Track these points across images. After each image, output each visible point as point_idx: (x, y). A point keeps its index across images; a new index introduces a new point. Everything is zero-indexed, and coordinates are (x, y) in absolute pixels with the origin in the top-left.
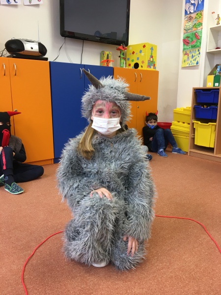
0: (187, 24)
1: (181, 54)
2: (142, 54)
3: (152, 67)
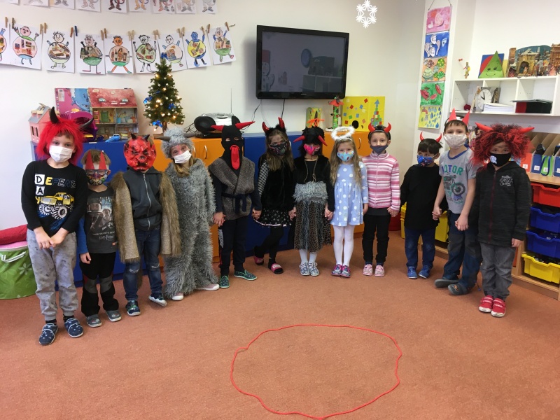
0: (426, 71)
1: (418, 109)
2: (364, 110)
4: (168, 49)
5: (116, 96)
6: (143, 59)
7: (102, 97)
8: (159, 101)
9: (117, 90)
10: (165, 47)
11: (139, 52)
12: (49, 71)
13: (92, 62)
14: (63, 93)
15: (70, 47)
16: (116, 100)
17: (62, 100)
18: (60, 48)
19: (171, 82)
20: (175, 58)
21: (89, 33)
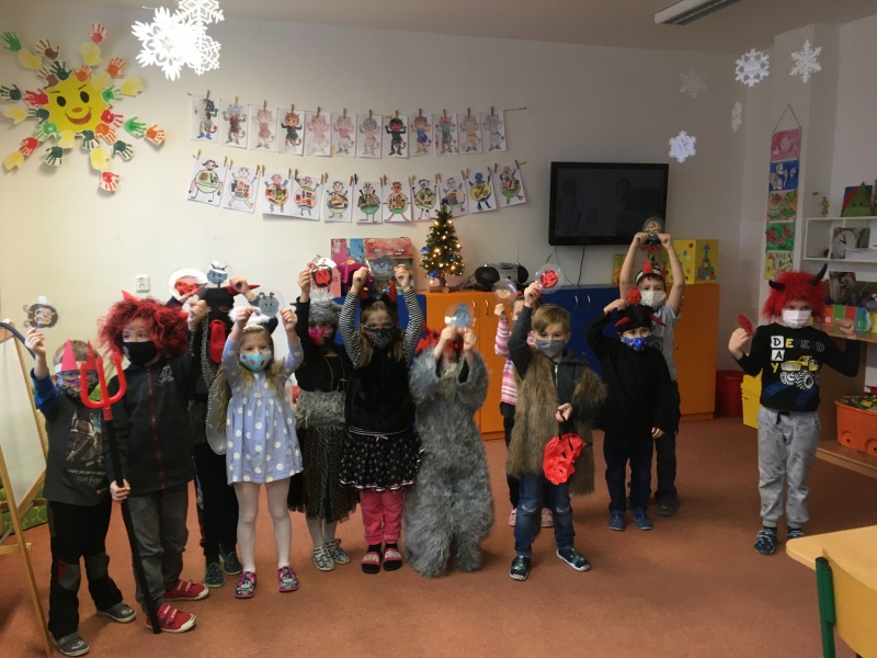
0: (772, 207)
1: (764, 255)
2: (688, 258)
3: (707, 278)
4: (450, 193)
5: (391, 246)
6: (421, 204)
7: (377, 247)
8: (437, 250)
9: (393, 240)
10: (446, 191)
11: (418, 197)
12: (327, 222)
13: (369, 210)
14: (339, 243)
15: (349, 196)
16: (392, 250)
17: (337, 251)
18: (338, 197)
19: (451, 229)
20: (455, 202)
21: (368, 181)
